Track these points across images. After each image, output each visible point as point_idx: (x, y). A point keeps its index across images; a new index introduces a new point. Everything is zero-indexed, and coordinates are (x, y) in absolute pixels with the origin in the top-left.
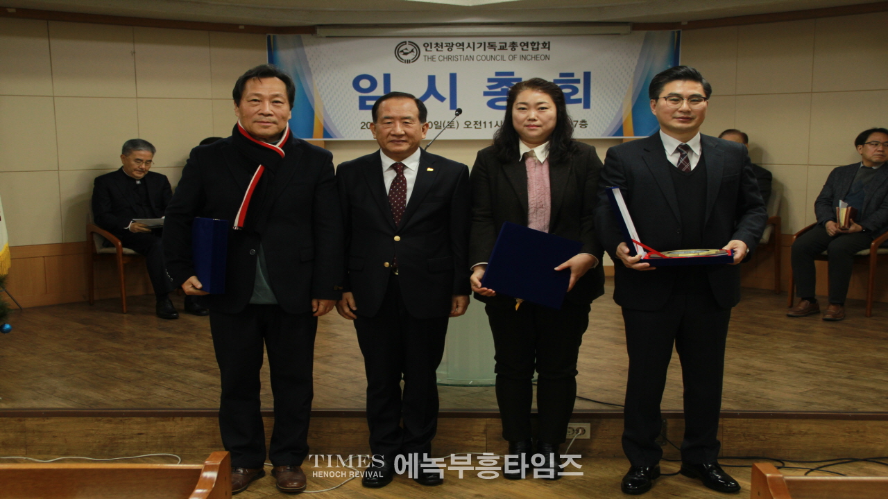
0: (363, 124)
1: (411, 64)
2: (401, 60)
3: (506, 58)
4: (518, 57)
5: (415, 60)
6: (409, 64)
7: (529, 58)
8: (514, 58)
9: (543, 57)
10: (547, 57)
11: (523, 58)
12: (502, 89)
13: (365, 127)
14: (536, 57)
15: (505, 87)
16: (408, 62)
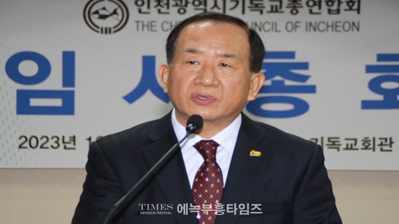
0: (23, 139)
1: (113, 35)
2: (94, 27)
3: (281, 26)
4: (303, 26)
5: (120, 27)
6: (108, 36)
7: (322, 27)
8: (295, 26)
9: (347, 26)
10: (355, 26)
11: (313, 27)
12: (273, 82)
13: (27, 144)
14: (334, 27)
15: (278, 78)
16: (107, 31)
